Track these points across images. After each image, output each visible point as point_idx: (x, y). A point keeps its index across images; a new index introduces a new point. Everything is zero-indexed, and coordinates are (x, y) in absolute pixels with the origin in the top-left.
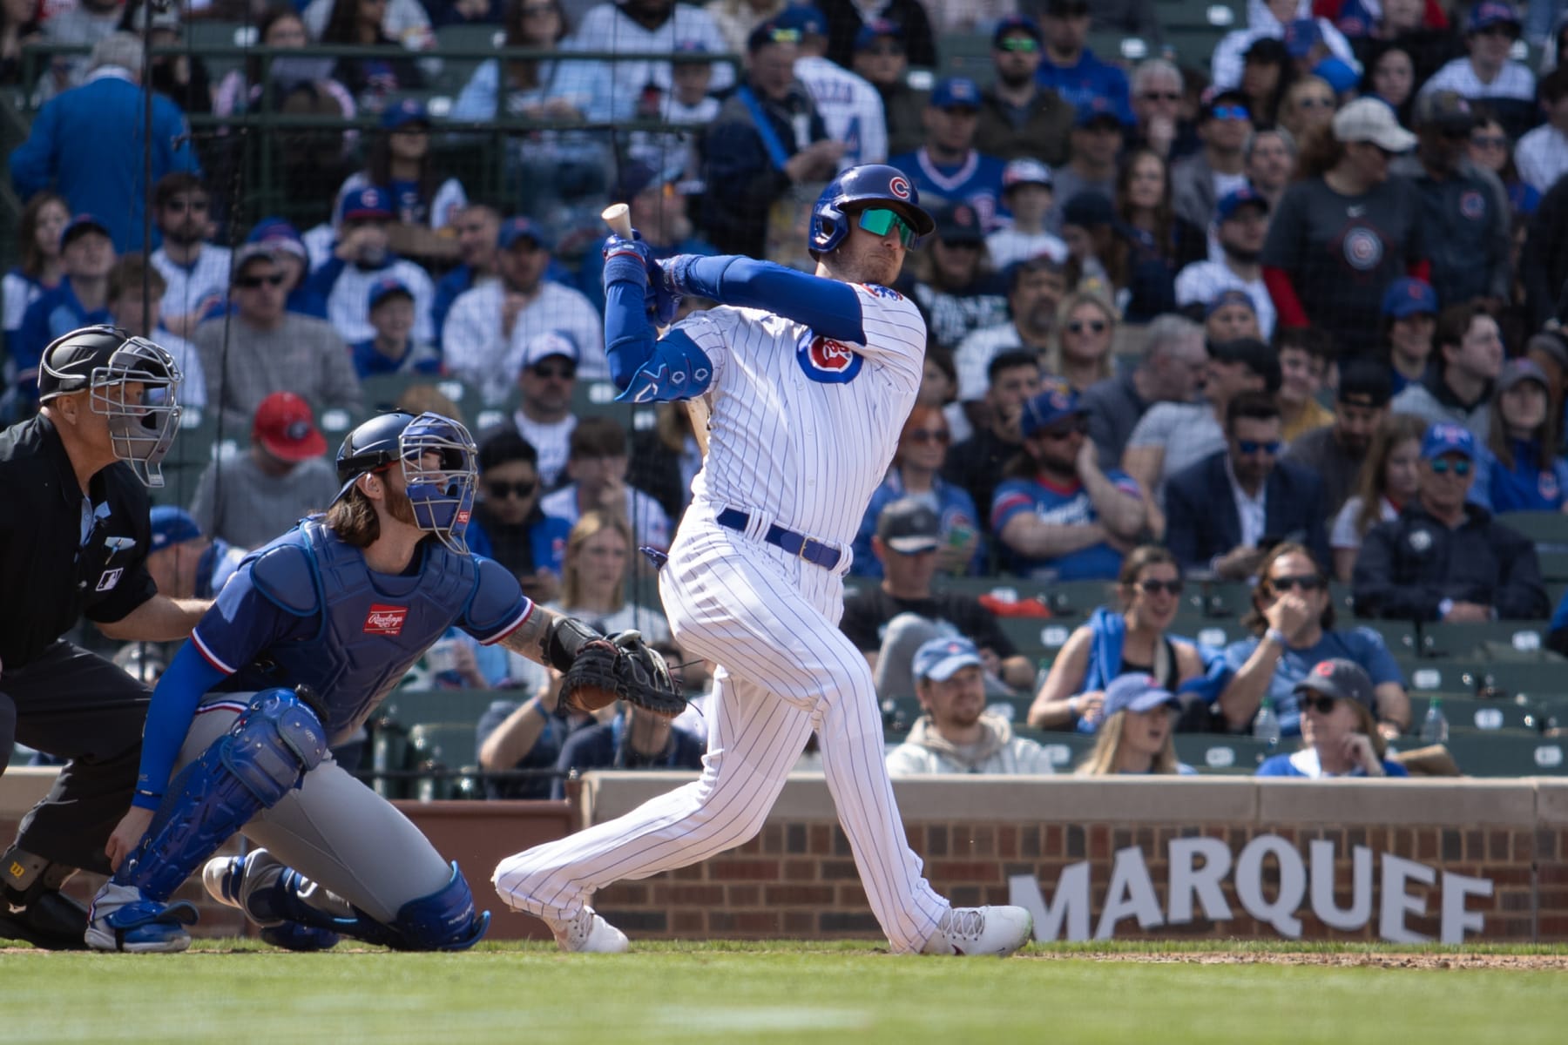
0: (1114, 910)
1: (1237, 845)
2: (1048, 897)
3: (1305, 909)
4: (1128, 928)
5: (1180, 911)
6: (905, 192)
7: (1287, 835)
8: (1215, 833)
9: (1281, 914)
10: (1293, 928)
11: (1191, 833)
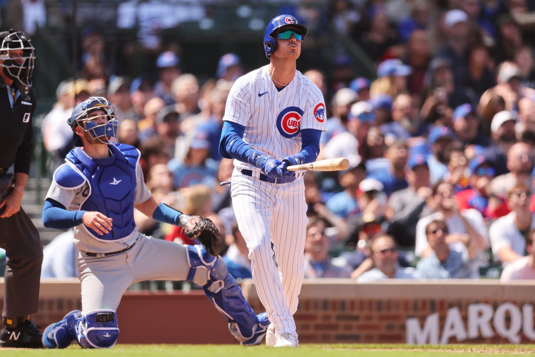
0: (447, 333)
1: (495, 307)
2: (422, 326)
3: (521, 332)
4: (453, 340)
5: (473, 333)
6: (292, 21)
7: (514, 303)
8: (486, 302)
9: (512, 334)
10: (517, 339)
11: (477, 302)
